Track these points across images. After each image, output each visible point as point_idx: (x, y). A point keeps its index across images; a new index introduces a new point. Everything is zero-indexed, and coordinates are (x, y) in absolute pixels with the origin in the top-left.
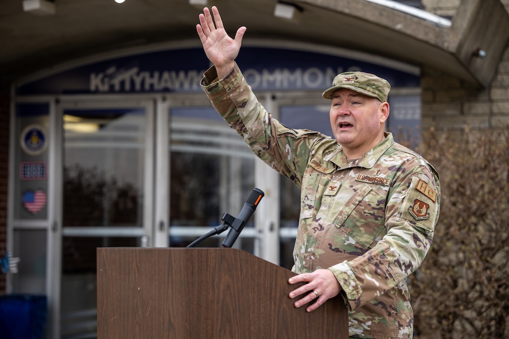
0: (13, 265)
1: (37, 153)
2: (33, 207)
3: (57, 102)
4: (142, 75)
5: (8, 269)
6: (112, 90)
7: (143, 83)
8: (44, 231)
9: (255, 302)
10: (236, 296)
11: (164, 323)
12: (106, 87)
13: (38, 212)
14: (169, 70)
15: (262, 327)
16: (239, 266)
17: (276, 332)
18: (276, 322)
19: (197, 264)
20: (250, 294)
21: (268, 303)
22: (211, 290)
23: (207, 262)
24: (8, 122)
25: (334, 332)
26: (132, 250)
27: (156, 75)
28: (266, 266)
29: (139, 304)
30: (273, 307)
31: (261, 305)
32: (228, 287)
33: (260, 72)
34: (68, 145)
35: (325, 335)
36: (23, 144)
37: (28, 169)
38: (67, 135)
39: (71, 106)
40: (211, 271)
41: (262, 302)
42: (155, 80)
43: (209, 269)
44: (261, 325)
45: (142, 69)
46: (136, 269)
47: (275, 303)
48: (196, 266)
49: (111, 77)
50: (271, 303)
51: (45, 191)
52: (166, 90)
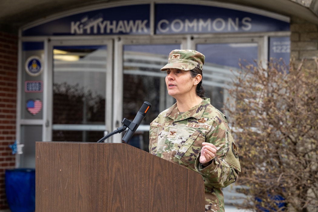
0: (19, 149)
1: (36, 74)
2: (33, 111)
3: (49, 40)
4: (105, 23)
5: (16, 152)
6: (85, 33)
7: (105, 28)
8: (41, 126)
9: (138, 180)
10: (124, 176)
11: (75, 194)
12: (81, 31)
13: (37, 114)
14: (123, 20)
15: (143, 197)
16: (126, 155)
17: (152, 201)
18: (153, 194)
19: (96, 154)
20: (134, 175)
21: (147, 181)
22: (106, 172)
23: (103, 153)
24: (17, 54)
25: (195, 200)
26: (57, 144)
27: (114, 23)
28: (146, 155)
29: (60, 181)
30: (150, 184)
31: (142, 183)
32: (119, 170)
33: (184, 21)
34: (56, 70)
35: (188, 203)
36: (27, 69)
37: (30, 85)
38: (55, 63)
39: (58, 44)
40: (106, 159)
41: (142, 180)
42: (114, 27)
43: (105, 157)
44: (142, 196)
45: (105, 19)
46: (59, 156)
47: (152, 181)
48: (96, 155)
49: (85, 24)
50: (149, 181)
51: (41, 100)
52: (121, 33)
